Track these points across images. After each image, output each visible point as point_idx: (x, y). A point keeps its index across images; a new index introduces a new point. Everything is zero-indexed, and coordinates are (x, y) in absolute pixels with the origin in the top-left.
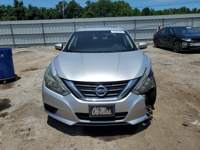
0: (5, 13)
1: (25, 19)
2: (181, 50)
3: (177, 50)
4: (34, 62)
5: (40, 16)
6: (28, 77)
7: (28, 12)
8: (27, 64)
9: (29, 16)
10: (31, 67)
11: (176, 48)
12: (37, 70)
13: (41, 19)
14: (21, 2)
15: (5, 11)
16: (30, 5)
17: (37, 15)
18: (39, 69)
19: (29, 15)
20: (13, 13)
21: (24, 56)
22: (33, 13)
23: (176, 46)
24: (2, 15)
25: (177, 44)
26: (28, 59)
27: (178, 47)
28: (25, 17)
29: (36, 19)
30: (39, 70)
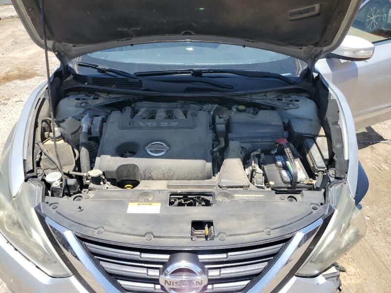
2: (384, 29)
3: (373, 26)
4: (29, 49)
6: (6, 102)
8: (12, 58)
10: (19, 69)
11: (371, 20)
12: (33, 80)
18: (37, 75)
21: (8, 32)
23: (372, 16)
25: (376, 11)
26: (18, 41)
27: (377, 19)
30: (38, 78)
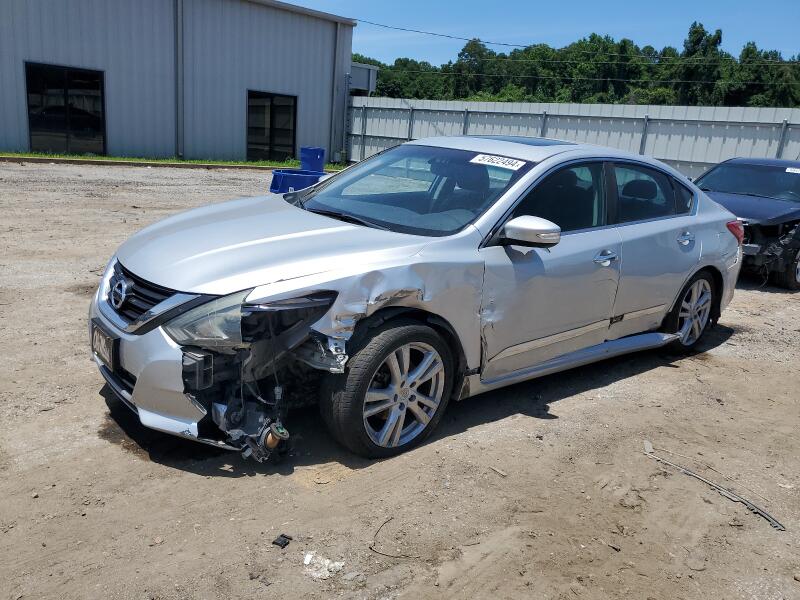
0: (645, 77)
1: (708, 103)
5: (774, 92)
7: (731, 75)
9: (733, 89)
13: (776, 106)
14: (714, 34)
15: (649, 69)
16: (754, 44)
17: (766, 88)
19: (730, 85)
20: (672, 76)
22: (752, 77)
24: (633, 84)
28: (710, 93)
29: (758, 104)
